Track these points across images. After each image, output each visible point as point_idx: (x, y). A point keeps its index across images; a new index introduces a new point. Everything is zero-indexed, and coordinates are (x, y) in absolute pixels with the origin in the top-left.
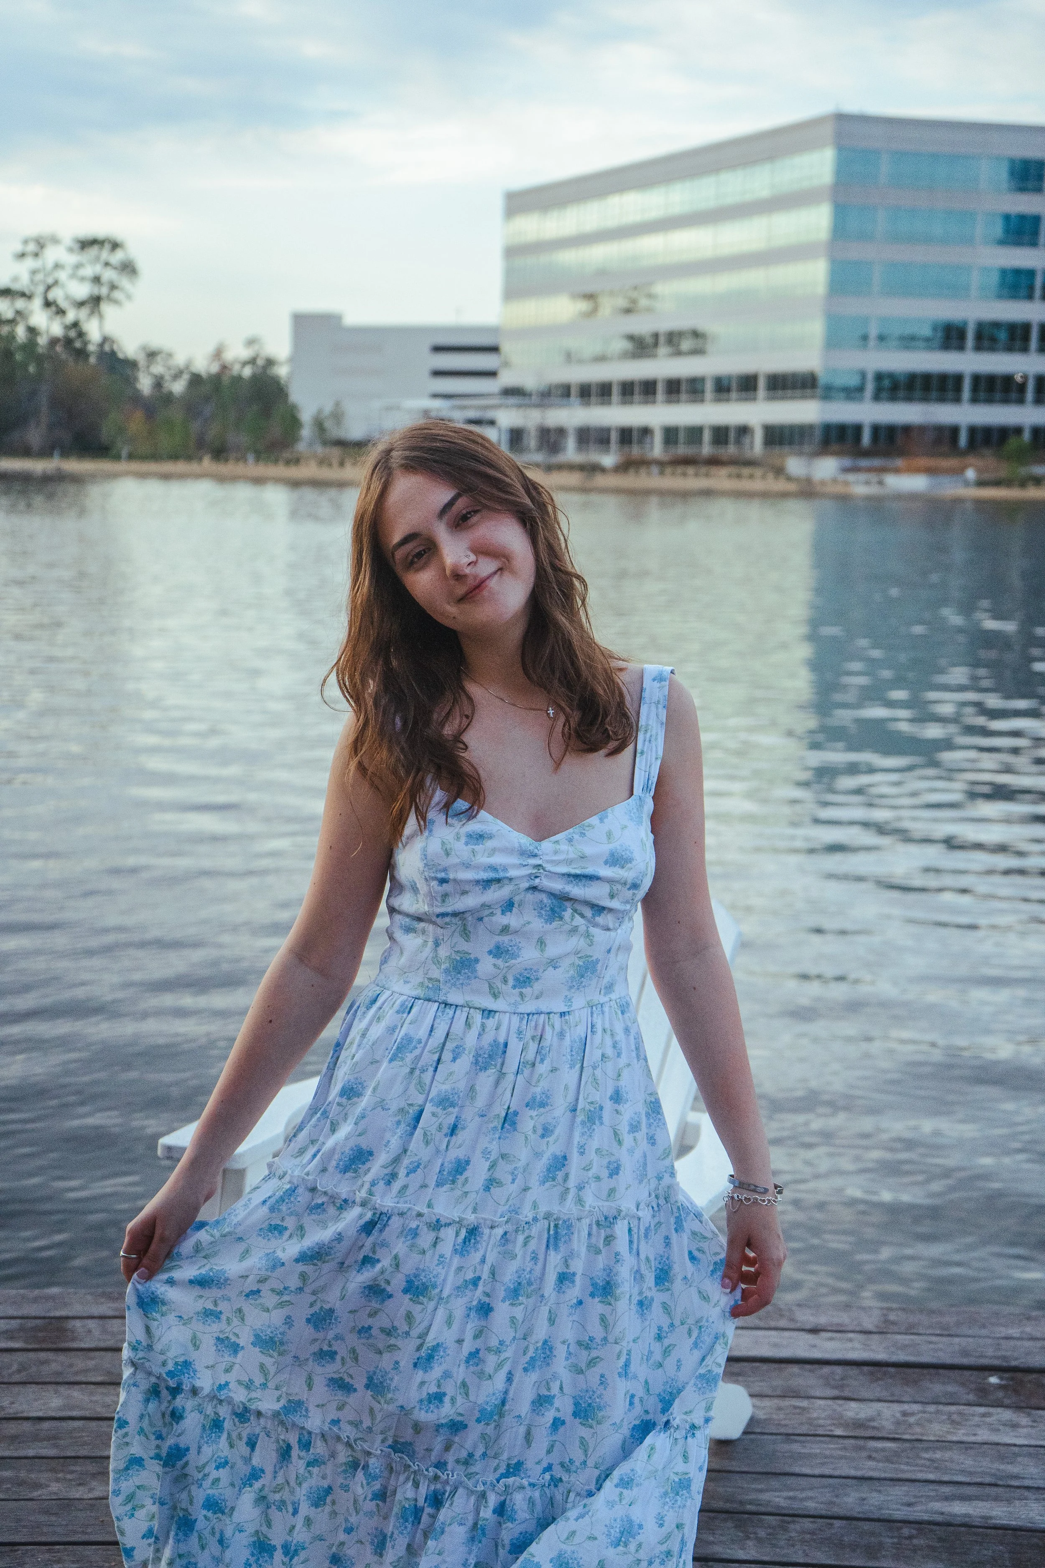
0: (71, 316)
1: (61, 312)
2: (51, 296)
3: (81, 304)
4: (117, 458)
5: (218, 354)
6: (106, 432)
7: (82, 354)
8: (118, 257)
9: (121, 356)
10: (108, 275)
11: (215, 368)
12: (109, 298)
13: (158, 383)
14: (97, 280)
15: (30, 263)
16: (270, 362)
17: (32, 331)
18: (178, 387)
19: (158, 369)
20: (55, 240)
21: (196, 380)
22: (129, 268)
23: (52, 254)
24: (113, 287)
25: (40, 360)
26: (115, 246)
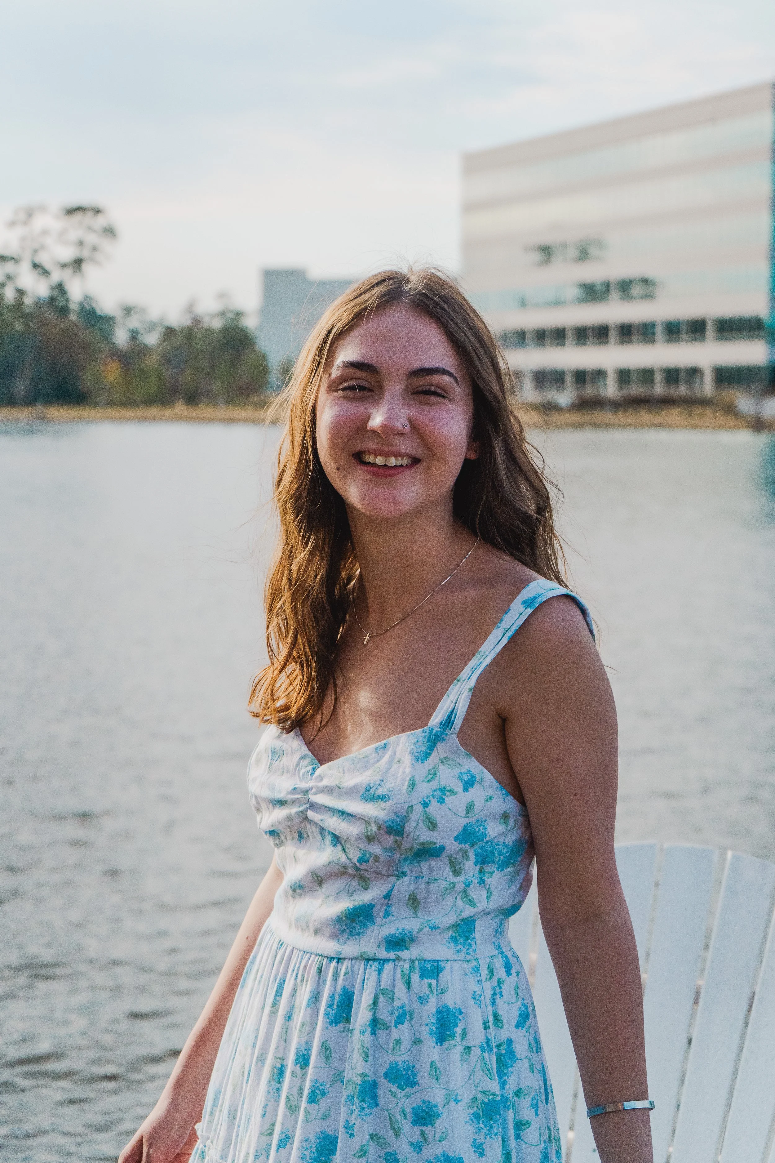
0: (56, 276)
1: (46, 273)
2: (37, 260)
3: (64, 266)
4: (95, 404)
5: (190, 308)
6: (86, 381)
7: (64, 311)
8: (100, 221)
9: (99, 312)
10: (91, 239)
11: (186, 321)
12: (93, 260)
13: (134, 335)
14: (81, 243)
15: (19, 231)
16: (239, 314)
17: (20, 292)
18: (152, 339)
19: (134, 322)
20: (42, 209)
21: (170, 332)
22: (110, 232)
23: (40, 222)
24: (95, 249)
25: (26, 317)
26: (97, 211)
